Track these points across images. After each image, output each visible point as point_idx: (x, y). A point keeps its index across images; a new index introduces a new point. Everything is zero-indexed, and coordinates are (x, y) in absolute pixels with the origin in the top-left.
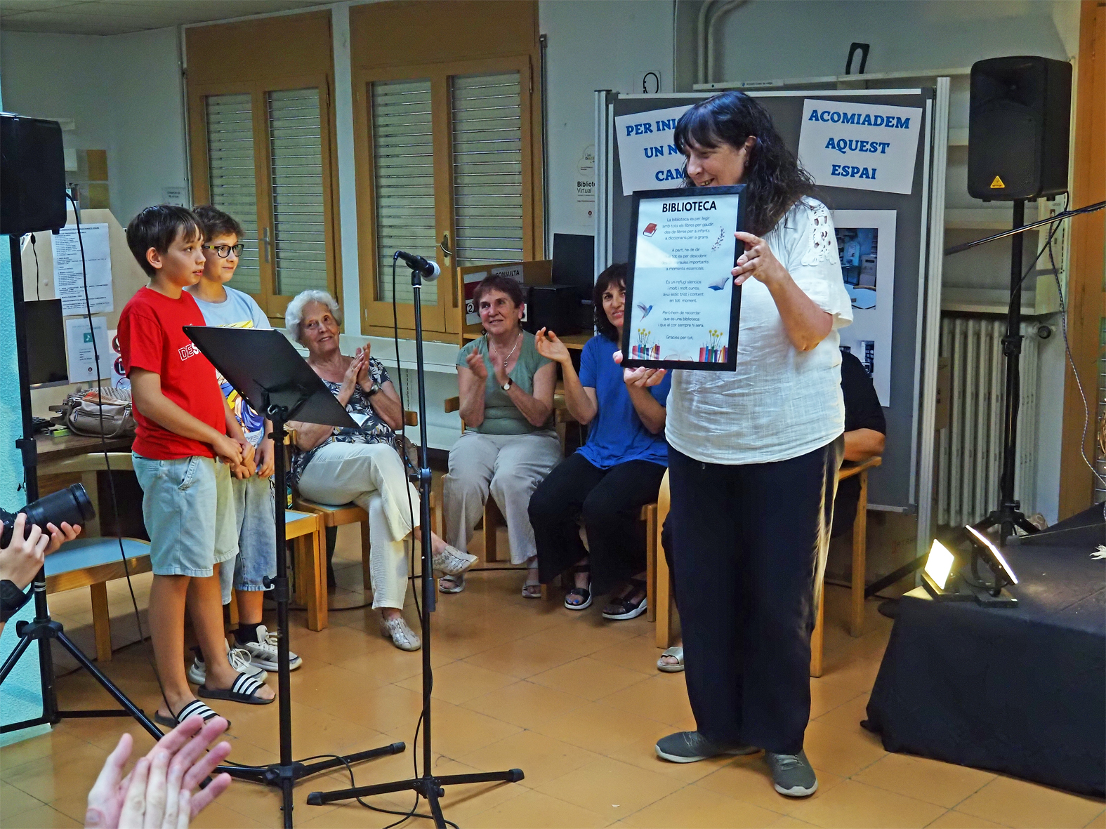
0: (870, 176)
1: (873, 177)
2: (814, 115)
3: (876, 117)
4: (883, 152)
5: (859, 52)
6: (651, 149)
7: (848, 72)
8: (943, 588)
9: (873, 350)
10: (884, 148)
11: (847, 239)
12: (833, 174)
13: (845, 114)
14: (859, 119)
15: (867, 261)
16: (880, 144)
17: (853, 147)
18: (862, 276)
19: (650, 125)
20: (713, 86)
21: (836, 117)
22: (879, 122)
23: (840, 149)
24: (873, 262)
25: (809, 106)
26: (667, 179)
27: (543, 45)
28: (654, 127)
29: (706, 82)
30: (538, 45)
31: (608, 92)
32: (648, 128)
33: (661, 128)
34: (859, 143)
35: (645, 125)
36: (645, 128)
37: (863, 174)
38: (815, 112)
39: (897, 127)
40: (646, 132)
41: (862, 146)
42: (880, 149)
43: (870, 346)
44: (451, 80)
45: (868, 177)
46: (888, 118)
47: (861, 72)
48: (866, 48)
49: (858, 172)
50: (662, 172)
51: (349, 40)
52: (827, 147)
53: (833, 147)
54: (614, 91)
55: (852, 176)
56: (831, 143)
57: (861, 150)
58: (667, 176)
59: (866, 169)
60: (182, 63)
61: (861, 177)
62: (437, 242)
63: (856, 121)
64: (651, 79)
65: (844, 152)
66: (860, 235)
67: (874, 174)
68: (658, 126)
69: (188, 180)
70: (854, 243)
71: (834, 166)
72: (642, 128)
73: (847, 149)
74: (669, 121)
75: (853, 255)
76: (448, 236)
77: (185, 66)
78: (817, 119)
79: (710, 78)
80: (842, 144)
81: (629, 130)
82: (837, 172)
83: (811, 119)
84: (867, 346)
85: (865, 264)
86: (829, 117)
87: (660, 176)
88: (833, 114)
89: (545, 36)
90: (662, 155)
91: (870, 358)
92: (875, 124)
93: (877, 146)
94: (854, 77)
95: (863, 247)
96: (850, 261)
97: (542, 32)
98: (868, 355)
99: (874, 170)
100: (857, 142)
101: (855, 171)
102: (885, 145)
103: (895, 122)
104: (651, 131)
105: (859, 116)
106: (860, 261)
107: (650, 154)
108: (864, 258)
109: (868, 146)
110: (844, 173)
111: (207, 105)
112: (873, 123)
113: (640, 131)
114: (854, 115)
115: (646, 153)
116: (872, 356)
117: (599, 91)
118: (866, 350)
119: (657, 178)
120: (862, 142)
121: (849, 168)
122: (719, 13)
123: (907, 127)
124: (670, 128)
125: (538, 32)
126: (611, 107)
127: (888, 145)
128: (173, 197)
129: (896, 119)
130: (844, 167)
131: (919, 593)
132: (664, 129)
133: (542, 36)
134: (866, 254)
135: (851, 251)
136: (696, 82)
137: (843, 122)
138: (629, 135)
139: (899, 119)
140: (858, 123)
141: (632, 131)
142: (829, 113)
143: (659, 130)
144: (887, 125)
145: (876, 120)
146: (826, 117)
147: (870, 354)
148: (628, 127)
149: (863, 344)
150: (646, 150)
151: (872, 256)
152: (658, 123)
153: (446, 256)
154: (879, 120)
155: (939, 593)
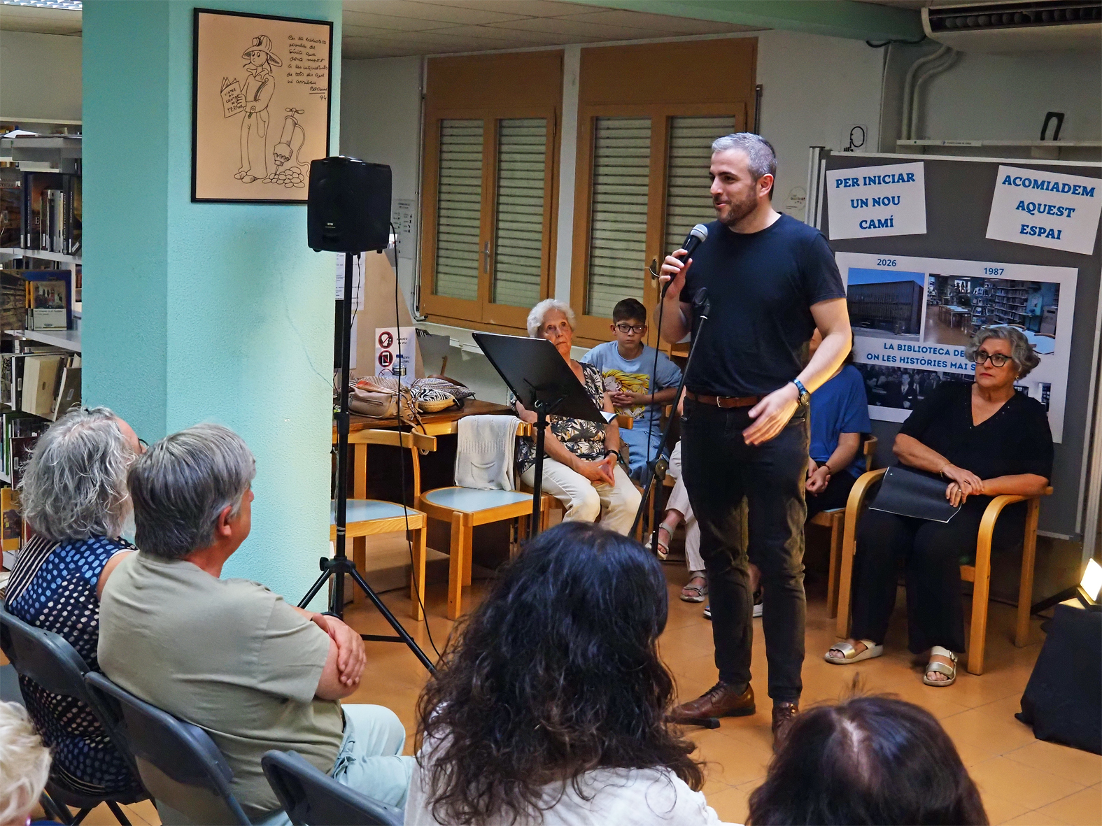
0: (1056, 237)
1: (1058, 238)
2: (1008, 180)
3: (1064, 185)
4: (1069, 216)
5: (1054, 121)
6: (857, 200)
7: (1043, 138)
8: (1095, 599)
9: (1050, 391)
10: (1069, 213)
11: (1031, 291)
12: (1022, 232)
13: (1036, 181)
14: (1048, 186)
15: (1049, 312)
16: (1067, 209)
17: (1042, 210)
18: (1043, 325)
19: (857, 179)
20: (915, 142)
21: (1027, 183)
22: (1066, 190)
23: (1029, 211)
24: (1053, 312)
25: (1003, 172)
26: (870, 228)
27: (759, 94)
28: (861, 182)
29: (909, 138)
30: (754, 93)
31: (822, 149)
32: (855, 182)
33: (868, 183)
34: (1047, 207)
35: (853, 179)
36: (853, 182)
37: (1049, 234)
38: (1009, 177)
39: (1083, 194)
40: (853, 185)
41: (1050, 210)
42: (1066, 213)
43: (1047, 388)
44: (671, 120)
45: (1053, 237)
46: (1075, 186)
47: (1055, 138)
48: (1061, 117)
49: (1044, 232)
50: (866, 221)
51: (578, 78)
52: (1018, 208)
53: (1023, 209)
54: (827, 148)
55: (1039, 235)
56: (1021, 205)
57: (1049, 213)
58: (870, 225)
59: (1052, 230)
60: (422, 88)
61: (1047, 236)
62: (646, 265)
63: (1045, 187)
64: (858, 133)
65: (1033, 214)
66: (1043, 288)
67: (1059, 235)
68: (865, 181)
69: (418, 193)
70: (1038, 295)
71: (1023, 226)
72: (850, 182)
73: (1036, 212)
74: (875, 177)
75: (1036, 305)
76: (657, 260)
77: (425, 91)
78: (1010, 184)
79: (913, 134)
80: (1031, 207)
81: (839, 183)
82: (1025, 231)
83: (1004, 183)
84: (1044, 387)
85: (1046, 314)
86: (1021, 183)
87: (864, 225)
88: (1025, 180)
89: (761, 86)
90: (867, 206)
91: (1046, 398)
92: (1063, 191)
93: (1064, 211)
94: (1049, 143)
95: (1046, 299)
96: (1033, 311)
97: (758, 83)
98: (1045, 396)
99: (1060, 232)
100: (1045, 205)
101: (1042, 231)
102: (1071, 210)
103: (1081, 190)
104: (858, 185)
105: (1049, 183)
106: (1042, 311)
107: (855, 205)
108: (1046, 309)
109: (1055, 210)
110: (1032, 233)
111: (442, 127)
112: (1060, 190)
113: (848, 185)
114: (1043, 182)
115: (853, 204)
116: (1048, 397)
117: (814, 148)
118: (1043, 391)
119: (861, 227)
120: (1050, 206)
121: (1036, 228)
122: (925, 76)
123: (1092, 196)
124: (875, 184)
125: (755, 81)
126: (824, 162)
127: (1074, 210)
128: (404, 208)
129: (1082, 188)
130: (1032, 227)
131: (1074, 603)
132: (870, 184)
133: (758, 86)
134: (1047, 305)
135: (1035, 302)
136: (899, 138)
137: (1033, 187)
138: (838, 187)
139: (1085, 188)
140: (1047, 189)
141: (841, 183)
142: (1021, 179)
143: (865, 184)
144: (1074, 193)
145: (1064, 188)
146: (1018, 182)
147: (1046, 394)
148: (837, 181)
149: (1041, 386)
150: (852, 201)
151: (1053, 307)
152: (865, 178)
153: (653, 278)
154: (1067, 187)
155: (1090, 604)
